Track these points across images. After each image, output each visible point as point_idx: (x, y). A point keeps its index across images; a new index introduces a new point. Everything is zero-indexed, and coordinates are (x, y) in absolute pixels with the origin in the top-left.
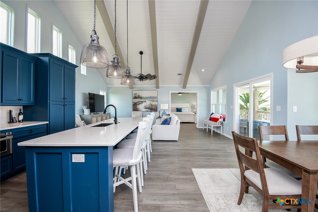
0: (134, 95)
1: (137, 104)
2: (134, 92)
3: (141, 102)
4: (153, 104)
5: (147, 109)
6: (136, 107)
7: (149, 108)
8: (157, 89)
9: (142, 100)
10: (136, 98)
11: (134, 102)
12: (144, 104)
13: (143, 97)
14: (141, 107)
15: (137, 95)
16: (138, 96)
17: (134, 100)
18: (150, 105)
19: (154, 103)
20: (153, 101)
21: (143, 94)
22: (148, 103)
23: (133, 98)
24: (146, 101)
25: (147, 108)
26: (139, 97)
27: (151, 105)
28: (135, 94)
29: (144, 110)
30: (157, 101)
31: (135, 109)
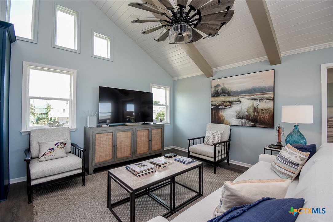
0: (213, 90)
2: (215, 83)
3: (228, 104)
5: (244, 121)
6: (218, 114)
7: (248, 118)
8: (275, 67)
9: (231, 99)
10: (216, 94)
11: (213, 103)
12: (236, 108)
13: (234, 92)
14: (229, 114)
15: (220, 88)
16: (223, 89)
17: (213, 99)
18: (252, 110)
19: (262, 105)
20: (261, 100)
21: (235, 84)
23: (212, 96)
24: (241, 99)
25: (243, 118)
26: (225, 93)
27: (255, 110)
28: (216, 87)
29: (235, 122)
30: (273, 99)
31: (216, 119)
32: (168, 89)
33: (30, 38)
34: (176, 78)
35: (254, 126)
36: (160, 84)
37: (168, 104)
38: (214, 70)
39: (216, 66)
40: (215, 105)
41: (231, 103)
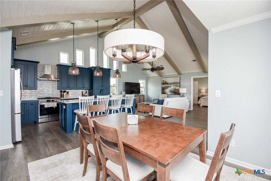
0: (162, 82)
1: (165, 88)
2: (163, 79)
3: (167, 87)
4: (176, 88)
5: (172, 93)
6: (164, 91)
7: (173, 92)
8: (180, 76)
9: (168, 85)
10: (163, 84)
11: (162, 87)
12: (170, 89)
13: (169, 83)
14: (167, 91)
15: (165, 81)
16: (165, 82)
17: (162, 85)
18: (174, 89)
19: (177, 88)
20: (176, 86)
21: (169, 80)
22: (172, 87)
23: (162, 84)
24: (171, 86)
25: (171, 92)
26: (166, 83)
27: (175, 89)
28: (163, 81)
29: (169, 93)
30: (180, 86)
31: (163, 92)
32: (145, 81)
34: (148, 76)
35: (175, 94)
36: (142, 79)
37: (145, 87)
38: (163, 75)
39: (163, 74)
40: (163, 88)
41: (168, 87)
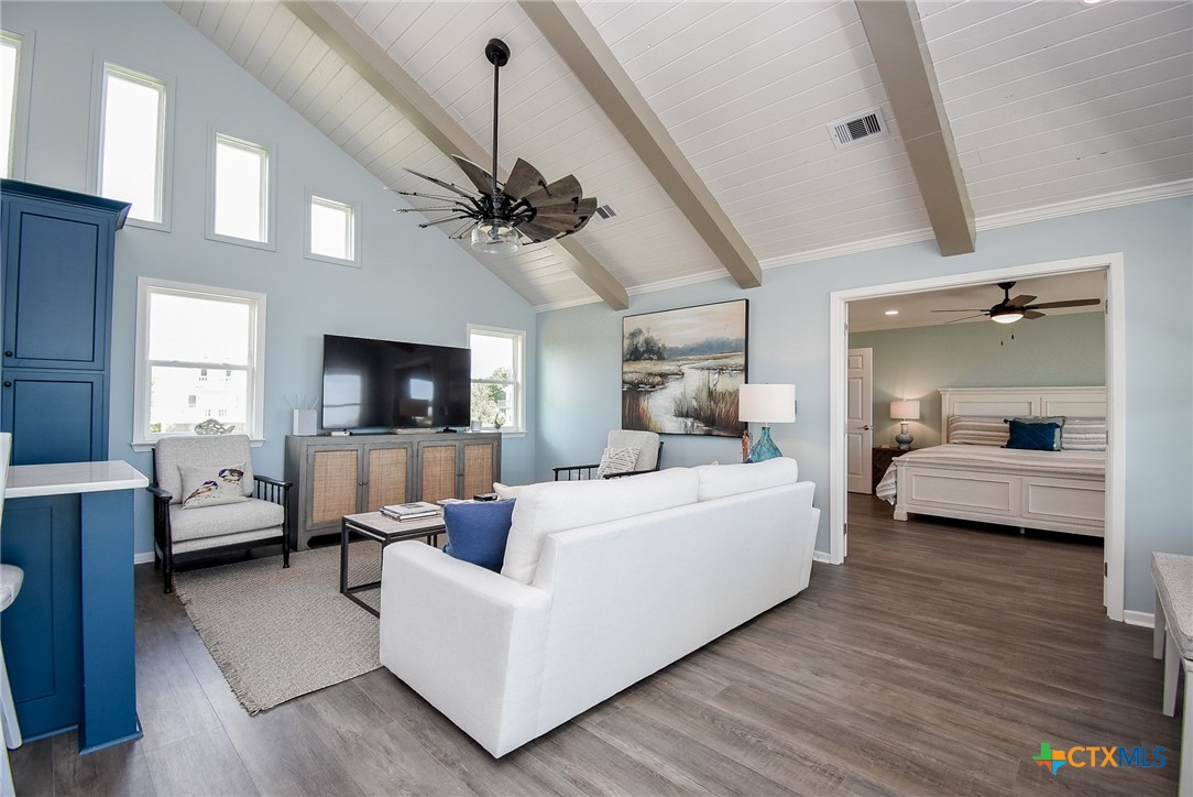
0: (627, 342)
1: (643, 388)
2: (631, 325)
3: (658, 379)
4: (720, 388)
5: (689, 421)
6: (638, 405)
7: (696, 415)
8: (749, 293)
9: (665, 367)
10: (634, 355)
11: (627, 377)
12: (674, 389)
13: (671, 349)
14: (660, 406)
15: (641, 339)
16: (647, 342)
17: (627, 368)
18: (705, 395)
19: (723, 383)
20: (721, 370)
21: (673, 330)
22: (692, 383)
23: (626, 360)
24: (685, 369)
25: (687, 416)
26: (652, 351)
27: (711, 394)
28: (633, 335)
29: (672, 424)
30: (746, 369)
31: (634, 420)
32: (520, 338)
33: (151, 219)
34: (541, 308)
35: (708, 434)
36: (495, 323)
38: (629, 291)
39: (633, 282)
40: (631, 383)
41: (663, 375)
